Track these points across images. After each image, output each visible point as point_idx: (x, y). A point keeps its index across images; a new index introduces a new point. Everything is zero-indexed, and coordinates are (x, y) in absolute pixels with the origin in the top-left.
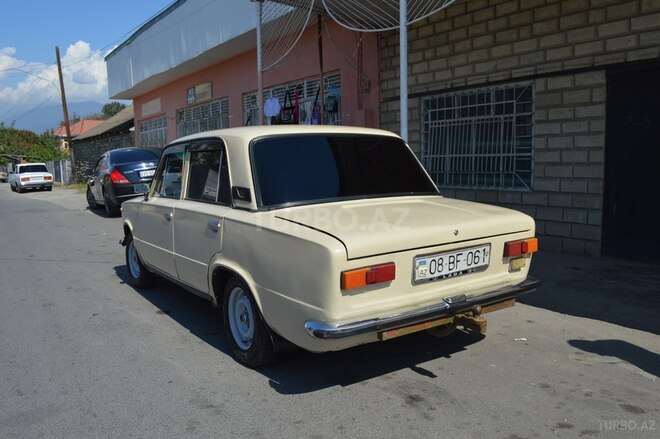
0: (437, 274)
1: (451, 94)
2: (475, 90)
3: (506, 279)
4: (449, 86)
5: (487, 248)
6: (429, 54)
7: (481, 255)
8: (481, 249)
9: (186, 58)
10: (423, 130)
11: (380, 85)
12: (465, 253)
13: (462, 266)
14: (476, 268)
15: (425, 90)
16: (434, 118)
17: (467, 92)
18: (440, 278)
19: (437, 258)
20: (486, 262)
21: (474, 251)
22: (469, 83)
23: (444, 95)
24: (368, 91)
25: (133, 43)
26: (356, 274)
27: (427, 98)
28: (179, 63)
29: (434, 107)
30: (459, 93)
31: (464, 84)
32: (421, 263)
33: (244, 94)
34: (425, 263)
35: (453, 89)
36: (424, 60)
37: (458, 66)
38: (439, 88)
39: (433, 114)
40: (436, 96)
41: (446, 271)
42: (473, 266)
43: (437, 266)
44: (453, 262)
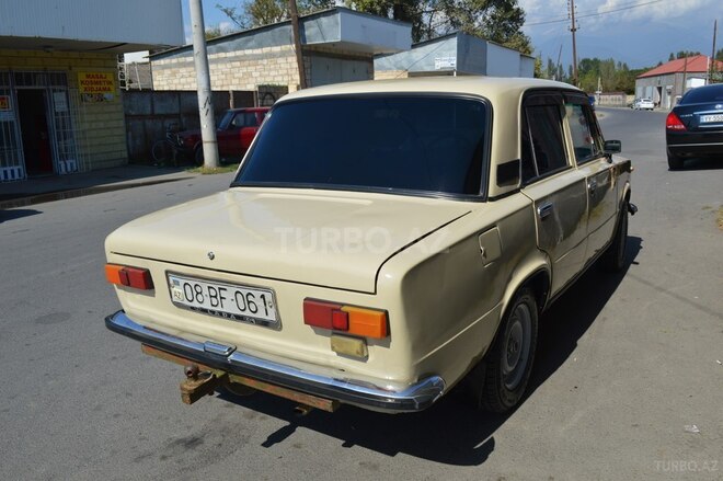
0: (196, 304)
7: (259, 302)
8: (257, 294)
12: (232, 291)
13: (230, 307)
14: (256, 319)
18: (203, 311)
19: (193, 283)
20: (272, 316)
21: (244, 292)
32: (174, 282)
34: (177, 283)
41: (207, 305)
42: (249, 313)
43: (195, 293)
44: (216, 297)
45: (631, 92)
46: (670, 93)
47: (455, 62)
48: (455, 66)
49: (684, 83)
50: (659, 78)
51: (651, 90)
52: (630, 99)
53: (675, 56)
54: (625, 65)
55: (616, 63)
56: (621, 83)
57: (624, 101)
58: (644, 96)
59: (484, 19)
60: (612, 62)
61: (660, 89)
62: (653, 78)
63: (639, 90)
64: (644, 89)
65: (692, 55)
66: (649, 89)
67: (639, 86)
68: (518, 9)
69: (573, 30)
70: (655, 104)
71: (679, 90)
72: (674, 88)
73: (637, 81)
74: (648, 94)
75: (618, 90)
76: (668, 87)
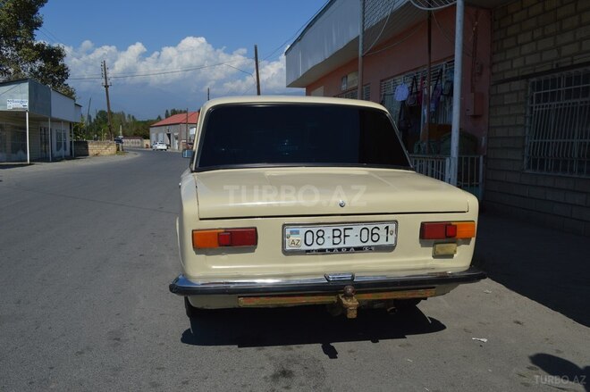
0: (315, 247)
1: (557, 75)
2: (581, 70)
3: (429, 265)
4: (554, 67)
5: (392, 227)
6: (537, 34)
7: (382, 232)
8: (382, 227)
9: (336, 49)
10: (528, 112)
11: (491, 68)
12: (357, 228)
13: (353, 241)
14: (376, 247)
15: (532, 72)
16: (538, 101)
17: (573, 71)
18: (322, 251)
19: (315, 230)
20: (391, 241)
21: (370, 227)
22: (575, 63)
23: (550, 77)
24: (480, 74)
25: (303, 40)
26: (210, 234)
27: (535, 79)
28: (331, 54)
29: (539, 89)
30: (564, 73)
31: (569, 64)
32: (292, 233)
33: (382, 81)
34: (297, 233)
35: (559, 69)
36: (533, 40)
37: (566, 44)
38: (544, 69)
39: (538, 96)
40: (543, 78)
41: (328, 245)
42: (370, 243)
43: (316, 237)
44: (339, 237)
45: (147, 137)
46: (177, 138)
47: (27, 104)
48: (27, 107)
49: (187, 131)
50: (167, 127)
51: (162, 136)
52: (147, 142)
53: (169, 112)
54: (133, 117)
55: (126, 116)
56: (138, 130)
57: (142, 144)
58: (157, 140)
59: (32, 70)
60: (123, 114)
61: (169, 135)
62: (164, 127)
63: (153, 136)
64: (157, 135)
65: (181, 112)
66: (161, 135)
67: (153, 132)
68: (64, 65)
69: (106, 86)
70: (168, 146)
71: (184, 136)
72: (180, 134)
73: (151, 129)
74: (161, 139)
75: (135, 135)
76: (176, 134)
